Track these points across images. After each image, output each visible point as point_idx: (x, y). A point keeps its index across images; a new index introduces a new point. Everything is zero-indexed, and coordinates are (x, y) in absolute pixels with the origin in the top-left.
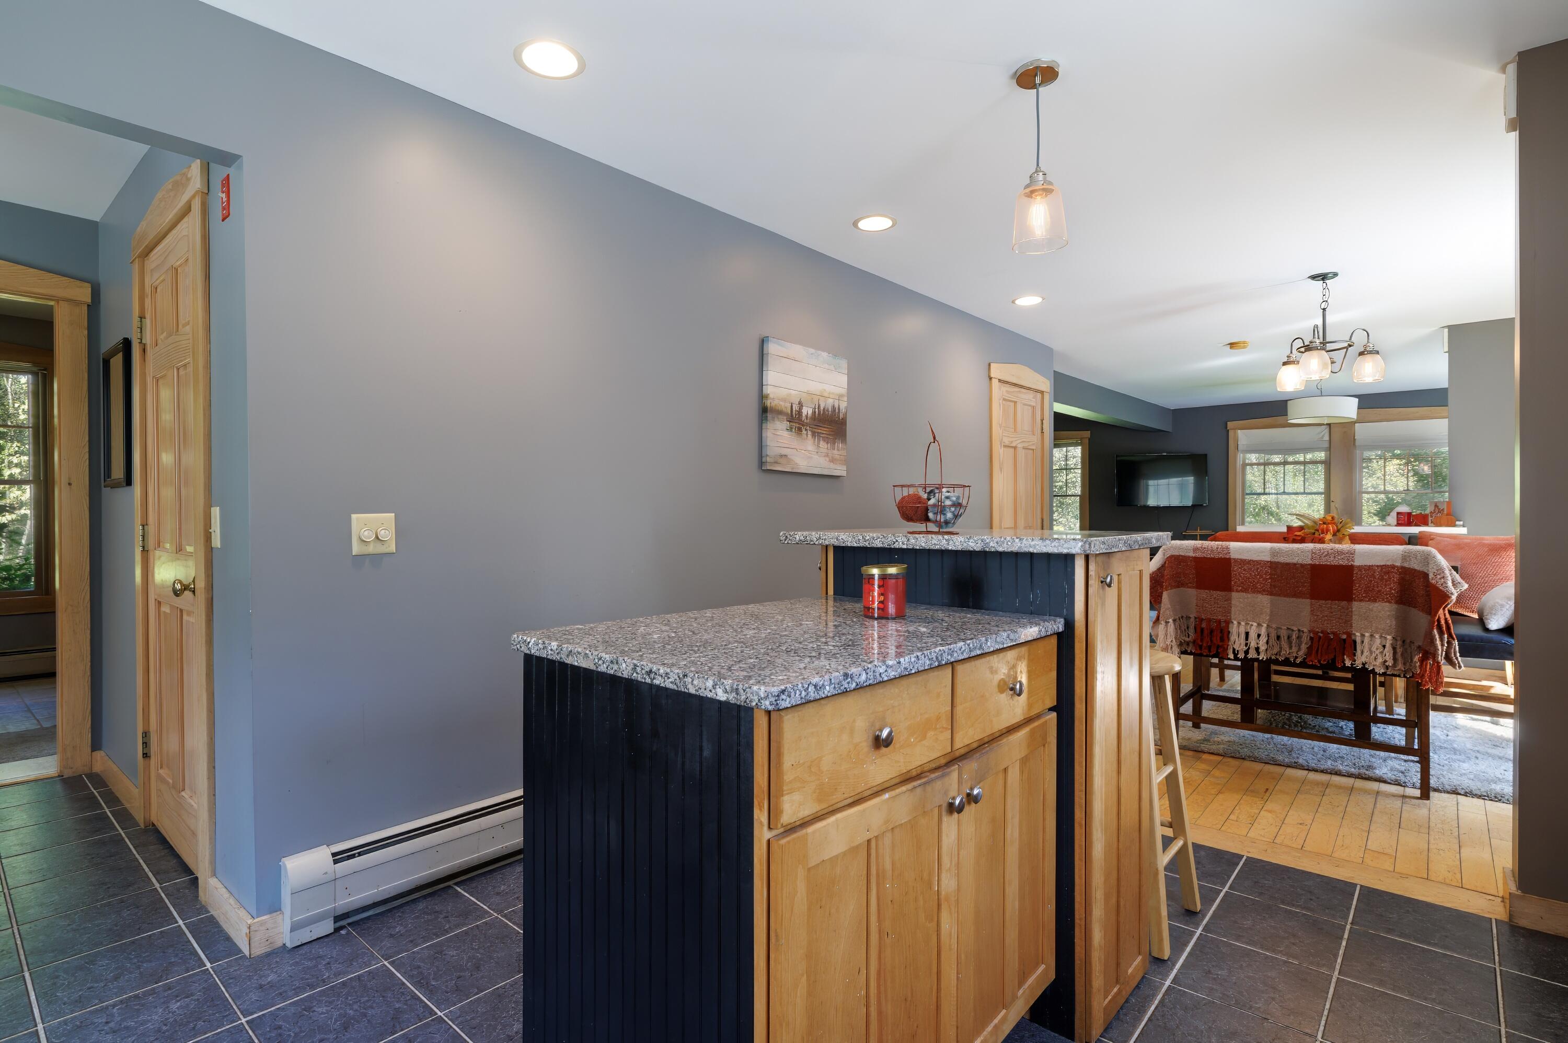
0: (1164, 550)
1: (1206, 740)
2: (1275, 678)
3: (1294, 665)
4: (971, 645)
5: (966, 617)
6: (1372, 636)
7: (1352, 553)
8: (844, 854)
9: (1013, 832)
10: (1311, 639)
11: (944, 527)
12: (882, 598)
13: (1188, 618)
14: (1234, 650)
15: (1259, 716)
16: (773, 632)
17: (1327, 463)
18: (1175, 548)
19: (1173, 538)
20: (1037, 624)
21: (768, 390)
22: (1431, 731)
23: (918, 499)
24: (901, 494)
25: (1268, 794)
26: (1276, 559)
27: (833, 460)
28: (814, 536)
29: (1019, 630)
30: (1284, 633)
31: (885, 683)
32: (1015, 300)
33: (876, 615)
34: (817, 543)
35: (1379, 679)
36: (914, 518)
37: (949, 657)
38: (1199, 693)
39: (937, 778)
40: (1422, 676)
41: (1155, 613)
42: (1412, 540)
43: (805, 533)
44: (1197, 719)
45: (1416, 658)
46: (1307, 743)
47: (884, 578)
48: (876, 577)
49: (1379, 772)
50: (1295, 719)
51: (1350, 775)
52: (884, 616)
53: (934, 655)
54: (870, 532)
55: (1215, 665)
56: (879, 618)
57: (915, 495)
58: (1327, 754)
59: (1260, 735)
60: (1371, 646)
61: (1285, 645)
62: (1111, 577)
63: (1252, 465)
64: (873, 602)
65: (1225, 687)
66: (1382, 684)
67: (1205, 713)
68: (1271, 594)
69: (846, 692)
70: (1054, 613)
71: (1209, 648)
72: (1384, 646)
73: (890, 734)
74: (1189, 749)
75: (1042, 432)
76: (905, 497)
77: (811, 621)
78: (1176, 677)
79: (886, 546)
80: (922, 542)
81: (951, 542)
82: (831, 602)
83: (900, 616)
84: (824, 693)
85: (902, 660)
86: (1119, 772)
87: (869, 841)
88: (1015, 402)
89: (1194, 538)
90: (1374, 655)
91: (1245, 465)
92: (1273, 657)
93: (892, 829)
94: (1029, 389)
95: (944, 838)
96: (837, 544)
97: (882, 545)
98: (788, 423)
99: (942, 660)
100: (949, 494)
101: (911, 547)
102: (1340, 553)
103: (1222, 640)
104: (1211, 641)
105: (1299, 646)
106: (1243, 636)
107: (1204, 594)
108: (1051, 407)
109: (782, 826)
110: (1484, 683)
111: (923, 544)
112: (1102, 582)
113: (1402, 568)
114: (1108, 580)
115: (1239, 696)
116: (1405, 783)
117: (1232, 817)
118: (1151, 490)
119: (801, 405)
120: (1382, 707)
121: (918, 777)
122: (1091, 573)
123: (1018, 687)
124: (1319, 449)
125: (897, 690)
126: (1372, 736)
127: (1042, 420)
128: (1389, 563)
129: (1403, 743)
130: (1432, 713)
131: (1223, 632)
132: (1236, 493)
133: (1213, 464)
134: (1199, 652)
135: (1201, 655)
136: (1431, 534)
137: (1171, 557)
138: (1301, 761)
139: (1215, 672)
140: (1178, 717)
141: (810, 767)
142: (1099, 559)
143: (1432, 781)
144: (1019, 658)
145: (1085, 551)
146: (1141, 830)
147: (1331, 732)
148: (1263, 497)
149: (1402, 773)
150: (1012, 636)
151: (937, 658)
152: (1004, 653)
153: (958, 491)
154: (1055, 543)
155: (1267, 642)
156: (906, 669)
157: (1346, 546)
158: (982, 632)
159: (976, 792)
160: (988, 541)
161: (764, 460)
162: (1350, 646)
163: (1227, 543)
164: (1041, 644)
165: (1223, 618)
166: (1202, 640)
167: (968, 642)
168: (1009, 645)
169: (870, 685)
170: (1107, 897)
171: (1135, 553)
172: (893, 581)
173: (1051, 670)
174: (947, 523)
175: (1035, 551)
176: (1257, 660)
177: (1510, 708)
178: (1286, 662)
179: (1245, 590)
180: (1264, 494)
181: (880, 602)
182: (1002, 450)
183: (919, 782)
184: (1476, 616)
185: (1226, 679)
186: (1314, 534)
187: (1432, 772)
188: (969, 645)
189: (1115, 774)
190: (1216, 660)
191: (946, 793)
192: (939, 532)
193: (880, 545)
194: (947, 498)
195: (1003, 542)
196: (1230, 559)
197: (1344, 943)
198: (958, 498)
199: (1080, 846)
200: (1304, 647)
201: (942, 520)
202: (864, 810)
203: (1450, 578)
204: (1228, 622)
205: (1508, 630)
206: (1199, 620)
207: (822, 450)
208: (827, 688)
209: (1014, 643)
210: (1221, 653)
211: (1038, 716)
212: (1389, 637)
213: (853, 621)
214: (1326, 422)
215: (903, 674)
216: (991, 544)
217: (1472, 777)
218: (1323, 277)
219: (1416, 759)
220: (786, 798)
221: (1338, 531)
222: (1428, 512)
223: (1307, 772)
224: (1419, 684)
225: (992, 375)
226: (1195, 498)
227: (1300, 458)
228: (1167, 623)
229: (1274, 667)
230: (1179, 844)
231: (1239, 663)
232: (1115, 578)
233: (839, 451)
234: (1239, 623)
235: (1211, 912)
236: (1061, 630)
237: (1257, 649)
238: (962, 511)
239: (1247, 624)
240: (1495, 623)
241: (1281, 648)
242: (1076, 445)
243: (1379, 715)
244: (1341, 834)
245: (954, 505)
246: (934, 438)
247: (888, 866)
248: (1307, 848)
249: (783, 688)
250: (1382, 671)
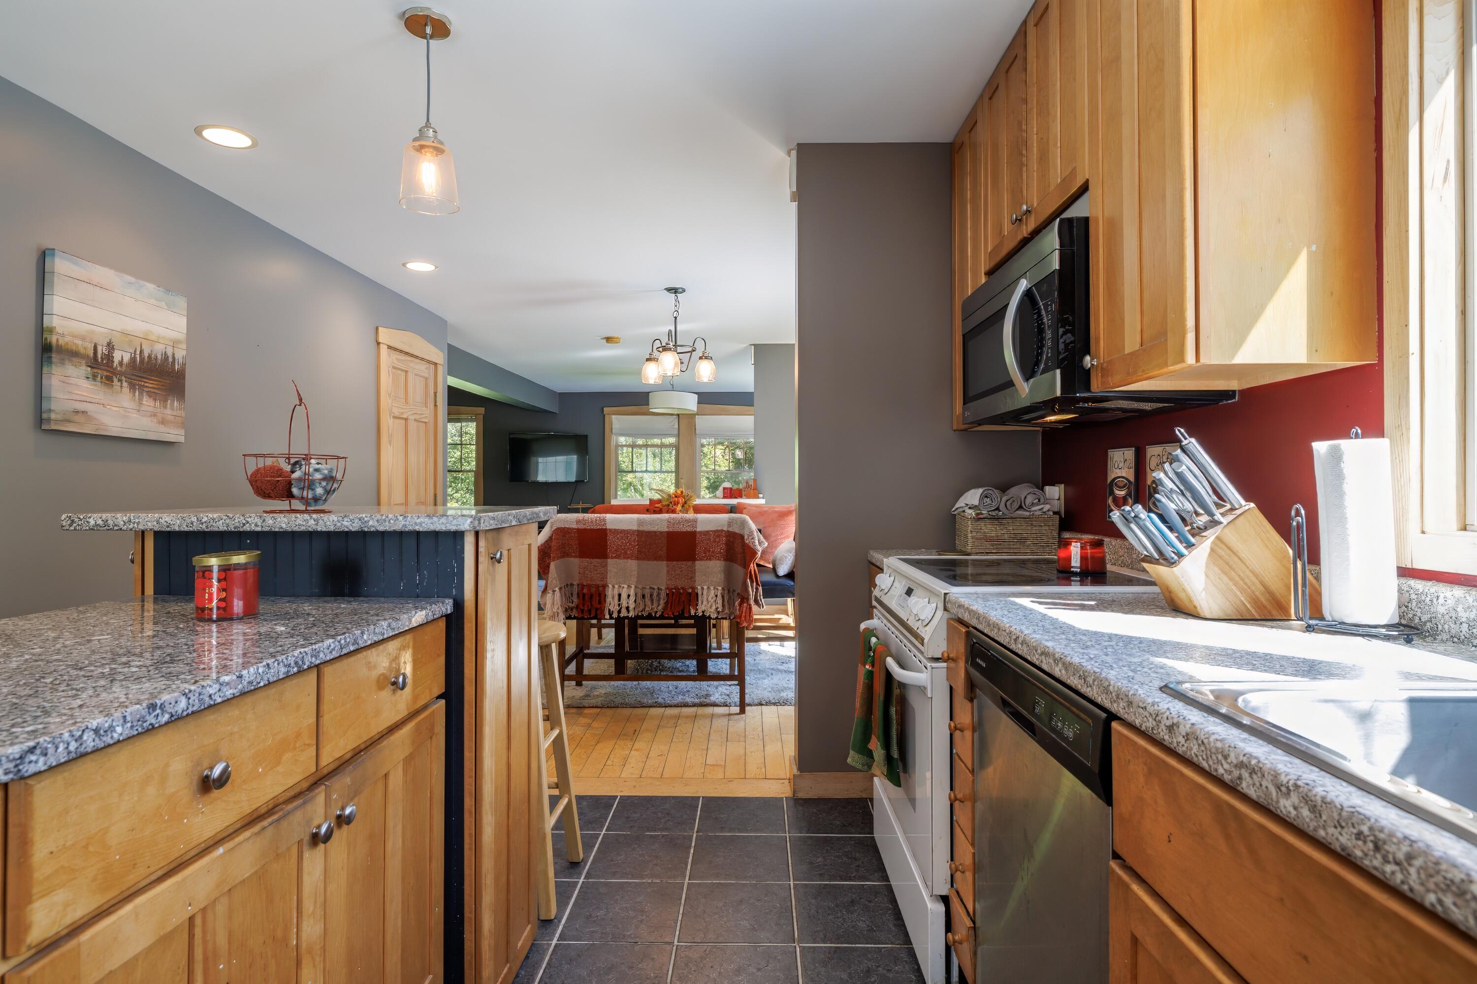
0: (551, 523)
1: (587, 696)
2: (642, 631)
3: (655, 618)
4: (343, 642)
5: (340, 608)
6: (708, 588)
7: (695, 521)
8: (149, 950)
9: (395, 843)
10: (667, 595)
11: (313, 504)
12: (224, 595)
13: (572, 585)
14: (609, 610)
15: (629, 666)
16: (34, 658)
17: (677, 447)
18: (561, 521)
19: (559, 512)
20: (423, 609)
21: (53, 321)
22: (746, 659)
23: (279, 472)
24: (252, 465)
25: (635, 736)
26: (641, 529)
27: (163, 422)
28: (120, 518)
29: (402, 617)
30: (647, 592)
31: (218, 707)
32: (407, 263)
33: (215, 616)
34: (125, 528)
35: (713, 622)
36: (272, 495)
37: (314, 659)
38: (581, 655)
39: (296, 808)
40: (740, 617)
41: (543, 583)
42: (733, 509)
43: (104, 516)
44: (580, 678)
45: (737, 604)
46: (663, 684)
47: (226, 570)
48: (215, 570)
49: (713, 699)
50: (655, 664)
51: (694, 705)
52: (226, 616)
53: (291, 660)
54: (206, 512)
55: (593, 626)
56: (220, 619)
57: (272, 467)
58: (678, 690)
59: (629, 684)
60: (708, 596)
61: (648, 602)
62: (501, 552)
63: (622, 446)
64: (211, 600)
65: (603, 644)
66: (714, 626)
67: (586, 672)
68: (637, 558)
69: (152, 729)
70: (443, 595)
71: (590, 611)
72: (716, 596)
73: (225, 771)
74: (573, 707)
75: (436, 405)
76: (260, 469)
77: (108, 634)
78: (562, 644)
79: (233, 530)
80: (282, 523)
81: (321, 522)
82: (150, 605)
83: (250, 613)
84: (112, 737)
85: (245, 672)
86: (509, 748)
87: (191, 919)
88: (406, 372)
89: (576, 511)
90: (710, 604)
91: (618, 446)
92: (640, 614)
93: (230, 890)
94: (422, 359)
95: (306, 878)
96: (157, 528)
97: (225, 528)
98: (89, 369)
99: (304, 663)
100: (320, 466)
101: (266, 529)
102: (688, 521)
103: (600, 603)
104: (591, 605)
105: (659, 601)
106: (616, 598)
107: (586, 561)
108: (445, 380)
109: (30, 948)
110: (776, 616)
111: (284, 526)
112: (492, 558)
113: (728, 531)
114: (498, 556)
115: (613, 651)
116: (730, 703)
117: (609, 762)
118: (541, 467)
119: (110, 346)
120: (714, 645)
121: (270, 812)
122: (480, 550)
123: (401, 679)
124: (671, 435)
125: (237, 712)
126: (709, 668)
127: (435, 394)
128: (719, 528)
129: (728, 672)
130: (746, 644)
131: (601, 596)
132: (610, 470)
133: (592, 443)
134: (580, 616)
135: (583, 618)
136: (744, 504)
137: (558, 529)
138: (660, 700)
139: (594, 631)
140: (564, 678)
141: (86, 847)
142: (490, 535)
143: (746, 699)
144: (403, 648)
145: (475, 528)
146: (530, 799)
147: (680, 671)
148: (631, 475)
149: (728, 695)
150: (394, 624)
151: (296, 663)
152: (384, 645)
153: (332, 463)
154: (443, 520)
155: (635, 601)
156: (250, 683)
157: (691, 515)
158: (358, 625)
159: (348, 811)
160: (366, 519)
161: (45, 416)
162: (693, 598)
163: (604, 515)
164: (429, 628)
165: (600, 583)
166: (584, 605)
167: (339, 638)
168: (391, 635)
169: (193, 713)
170: (497, 879)
171: (524, 528)
172: (241, 572)
173: (439, 656)
174: (316, 500)
175: (421, 530)
176: (627, 617)
177: (791, 633)
178: (649, 617)
179: (618, 557)
180: (632, 472)
181: (220, 600)
182: (391, 421)
183: (270, 820)
184: (771, 566)
185: (603, 636)
186: (669, 505)
187: (747, 691)
188: (339, 642)
189: (505, 751)
190: (594, 622)
191: (309, 822)
192: (306, 510)
193: (222, 528)
194: (317, 470)
195: (385, 521)
196: (606, 529)
197: (692, 851)
198: (331, 471)
199: (470, 834)
200: (662, 602)
201: (310, 496)
202: (184, 880)
203: (757, 538)
204: (605, 586)
205: (790, 575)
206: (581, 586)
207: (143, 408)
208: (119, 729)
209: (397, 632)
210: (599, 616)
211: (425, 707)
212: (720, 588)
213: (177, 628)
214: (676, 412)
215: (246, 690)
216: (371, 523)
217: (770, 690)
218: (674, 291)
219: (736, 682)
220: (36, 905)
221: (685, 503)
222: (741, 487)
223: (664, 709)
224: (738, 623)
225: (380, 340)
226: (578, 474)
227: (657, 441)
228: (554, 591)
229: (640, 622)
230: (565, 801)
231: (613, 621)
232: (505, 553)
233: (173, 409)
234: (614, 587)
235: (592, 857)
236: (449, 612)
237: (627, 608)
238: (335, 485)
239: (620, 586)
240: (783, 570)
241: (645, 605)
242: (472, 420)
243: (713, 651)
244: (689, 756)
245: (325, 479)
246: (301, 400)
247: (222, 939)
248: (665, 775)
249: (31, 744)
250: (715, 616)
